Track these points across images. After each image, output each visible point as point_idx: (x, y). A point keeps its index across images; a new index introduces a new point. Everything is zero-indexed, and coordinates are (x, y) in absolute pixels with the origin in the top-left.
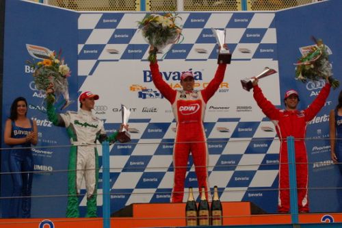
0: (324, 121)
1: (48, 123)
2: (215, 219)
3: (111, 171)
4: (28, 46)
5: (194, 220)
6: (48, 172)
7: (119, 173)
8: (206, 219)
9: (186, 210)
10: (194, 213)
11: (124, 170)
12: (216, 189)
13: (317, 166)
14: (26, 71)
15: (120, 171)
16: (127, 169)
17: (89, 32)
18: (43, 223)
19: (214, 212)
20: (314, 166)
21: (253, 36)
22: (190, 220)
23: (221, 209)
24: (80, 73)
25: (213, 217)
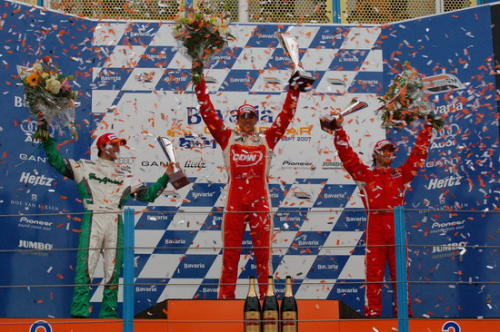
0: (449, 185)
1: (46, 181)
2: (286, 324)
3: (137, 252)
4: (20, 68)
5: (255, 324)
6: (44, 251)
7: (149, 255)
8: (274, 323)
9: (245, 310)
10: (257, 315)
11: (157, 251)
12: (289, 281)
13: (438, 250)
14: (16, 105)
15: (150, 252)
16: (160, 249)
18: (36, 325)
19: (285, 314)
20: (434, 251)
21: (349, 60)
22: (250, 324)
23: (296, 311)
25: (284, 322)
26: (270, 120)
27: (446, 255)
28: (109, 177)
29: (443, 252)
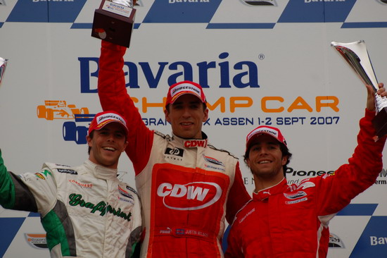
26: (254, 83)
28: (108, 201)
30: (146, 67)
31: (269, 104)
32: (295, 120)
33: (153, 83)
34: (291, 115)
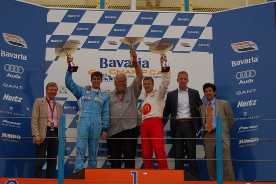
0: (249, 105)
1: (18, 99)
3: (67, 141)
4: (4, 35)
6: (17, 140)
13: (243, 143)
17: (56, 24)
20: (240, 143)
21: (193, 32)
24: (47, 59)
26: (148, 67)
27: (247, 145)
29: (245, 144)
30: (118, 61)
31: (152, 72)
32: (158, 77)
33: (120, 66)
34: (158, 76)
